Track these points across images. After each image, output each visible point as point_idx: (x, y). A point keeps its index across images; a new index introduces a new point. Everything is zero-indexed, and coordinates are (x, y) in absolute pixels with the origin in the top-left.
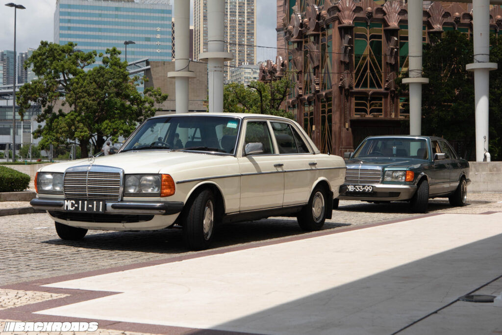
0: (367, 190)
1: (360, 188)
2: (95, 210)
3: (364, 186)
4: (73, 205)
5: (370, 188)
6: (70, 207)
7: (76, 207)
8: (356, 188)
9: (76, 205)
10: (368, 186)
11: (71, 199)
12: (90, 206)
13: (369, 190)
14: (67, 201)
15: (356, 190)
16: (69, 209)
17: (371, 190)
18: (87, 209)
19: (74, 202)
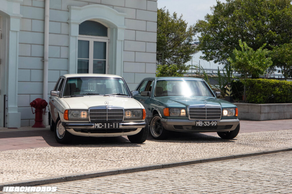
0: (213, 124)
1: (207, 123)
2: (114, 127)
3: (210, 122)
4: (100, 126)
5: (215, 123)
6: (99, 126)
7: (102, 127)
8: (205, 123)
9: (103, 126)
10: (214, 121)
11: (99, 123)
12: (111, 126)
13: (214, 125)
14: (97, 124)
15: (205, 125)
16: (98, 128)
17: (216, 124)
18: (109, 127)
19: (101, 124)
